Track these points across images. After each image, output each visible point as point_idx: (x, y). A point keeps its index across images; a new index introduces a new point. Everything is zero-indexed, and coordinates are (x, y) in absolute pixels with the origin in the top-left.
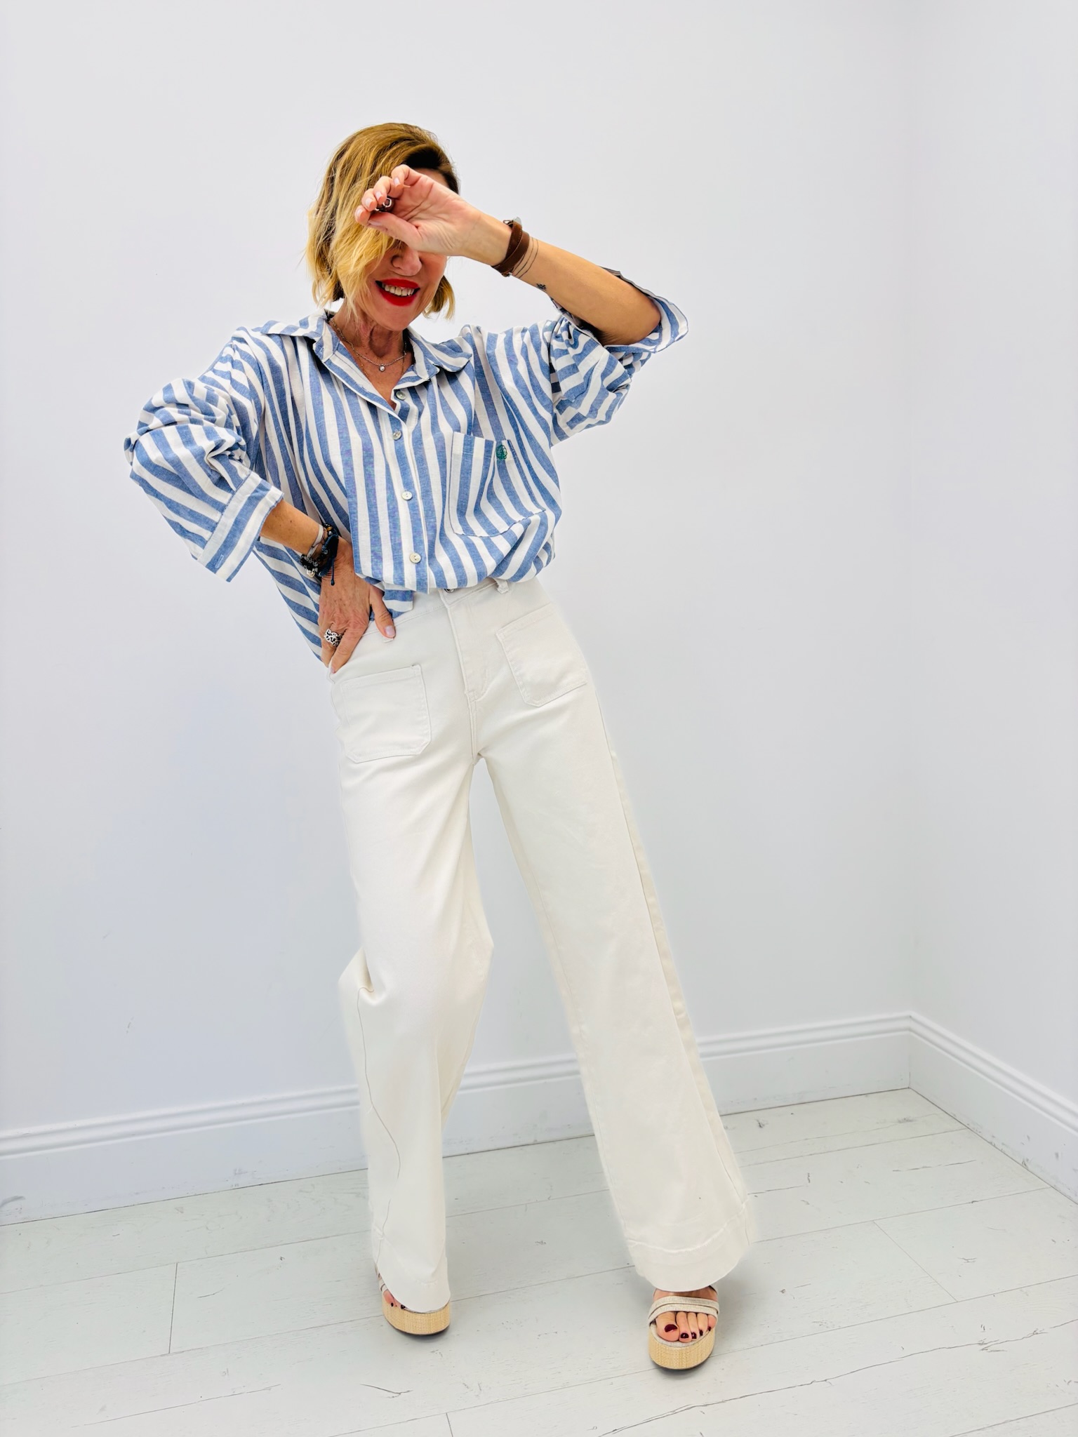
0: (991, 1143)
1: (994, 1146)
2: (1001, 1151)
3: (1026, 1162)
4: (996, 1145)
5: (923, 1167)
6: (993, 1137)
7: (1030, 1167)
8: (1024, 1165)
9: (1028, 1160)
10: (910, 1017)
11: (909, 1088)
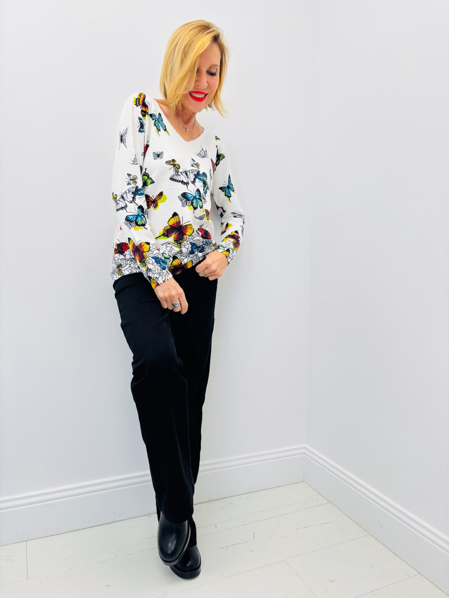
10: (305, 447)
11: (303, 482)
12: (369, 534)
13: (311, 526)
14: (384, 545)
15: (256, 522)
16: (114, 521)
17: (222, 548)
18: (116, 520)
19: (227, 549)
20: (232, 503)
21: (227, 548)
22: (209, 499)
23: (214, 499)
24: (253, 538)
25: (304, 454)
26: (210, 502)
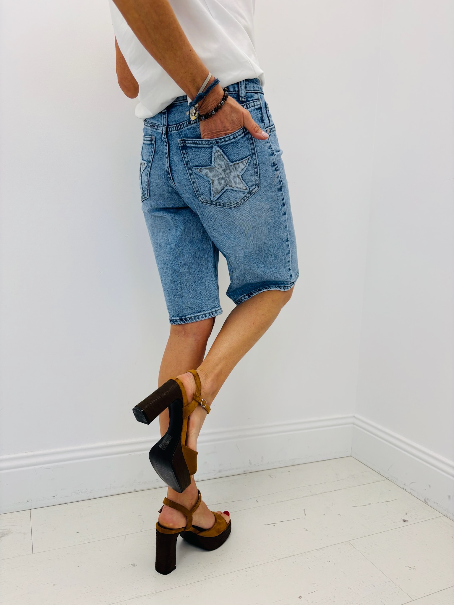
0: (403, 488)
1: (405, 490)
2: (410, 493)
3: (427, 500)
4: (406, 490)
5: (369, 504)
6: (405, 485)
7: (429, 503)
8: (425, 502)
9: (428, 499)
10: (354, 416)
11: (350, 456)
13: (371, 504)
15: (304, 497)
16: (135, 490)
17: (269, 524)
18: (137, 489)
19: (274, 526)
20: (272, 476)
21: (274, 524)
22: (244, 471)
23: (249, 472)
24: (304, 515)
25: (354, 424)
26: (246, 474)
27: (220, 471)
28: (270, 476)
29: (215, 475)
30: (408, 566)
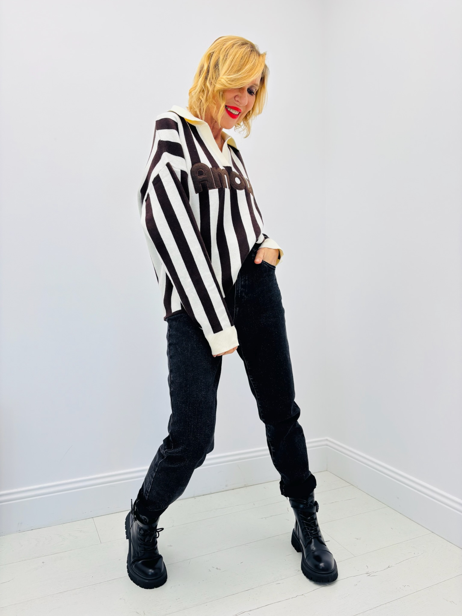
5: (335, 502)
10: (327, 440)
11: (327, 470)
12: (387, 506)
13: (337, 502)
14: (401, 514)
17: (262, 518)
22: (245, 485)
23: (250, 485)
25: (327, 445)
26: (246, 487)
27: (226, 486)
28: (264, 488)
29: (223, 489)
30: (356, 538)
